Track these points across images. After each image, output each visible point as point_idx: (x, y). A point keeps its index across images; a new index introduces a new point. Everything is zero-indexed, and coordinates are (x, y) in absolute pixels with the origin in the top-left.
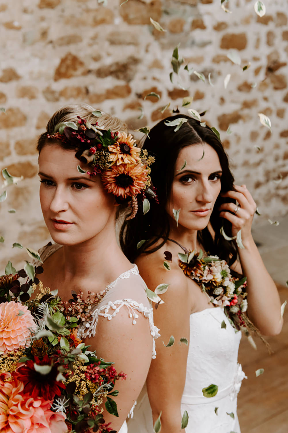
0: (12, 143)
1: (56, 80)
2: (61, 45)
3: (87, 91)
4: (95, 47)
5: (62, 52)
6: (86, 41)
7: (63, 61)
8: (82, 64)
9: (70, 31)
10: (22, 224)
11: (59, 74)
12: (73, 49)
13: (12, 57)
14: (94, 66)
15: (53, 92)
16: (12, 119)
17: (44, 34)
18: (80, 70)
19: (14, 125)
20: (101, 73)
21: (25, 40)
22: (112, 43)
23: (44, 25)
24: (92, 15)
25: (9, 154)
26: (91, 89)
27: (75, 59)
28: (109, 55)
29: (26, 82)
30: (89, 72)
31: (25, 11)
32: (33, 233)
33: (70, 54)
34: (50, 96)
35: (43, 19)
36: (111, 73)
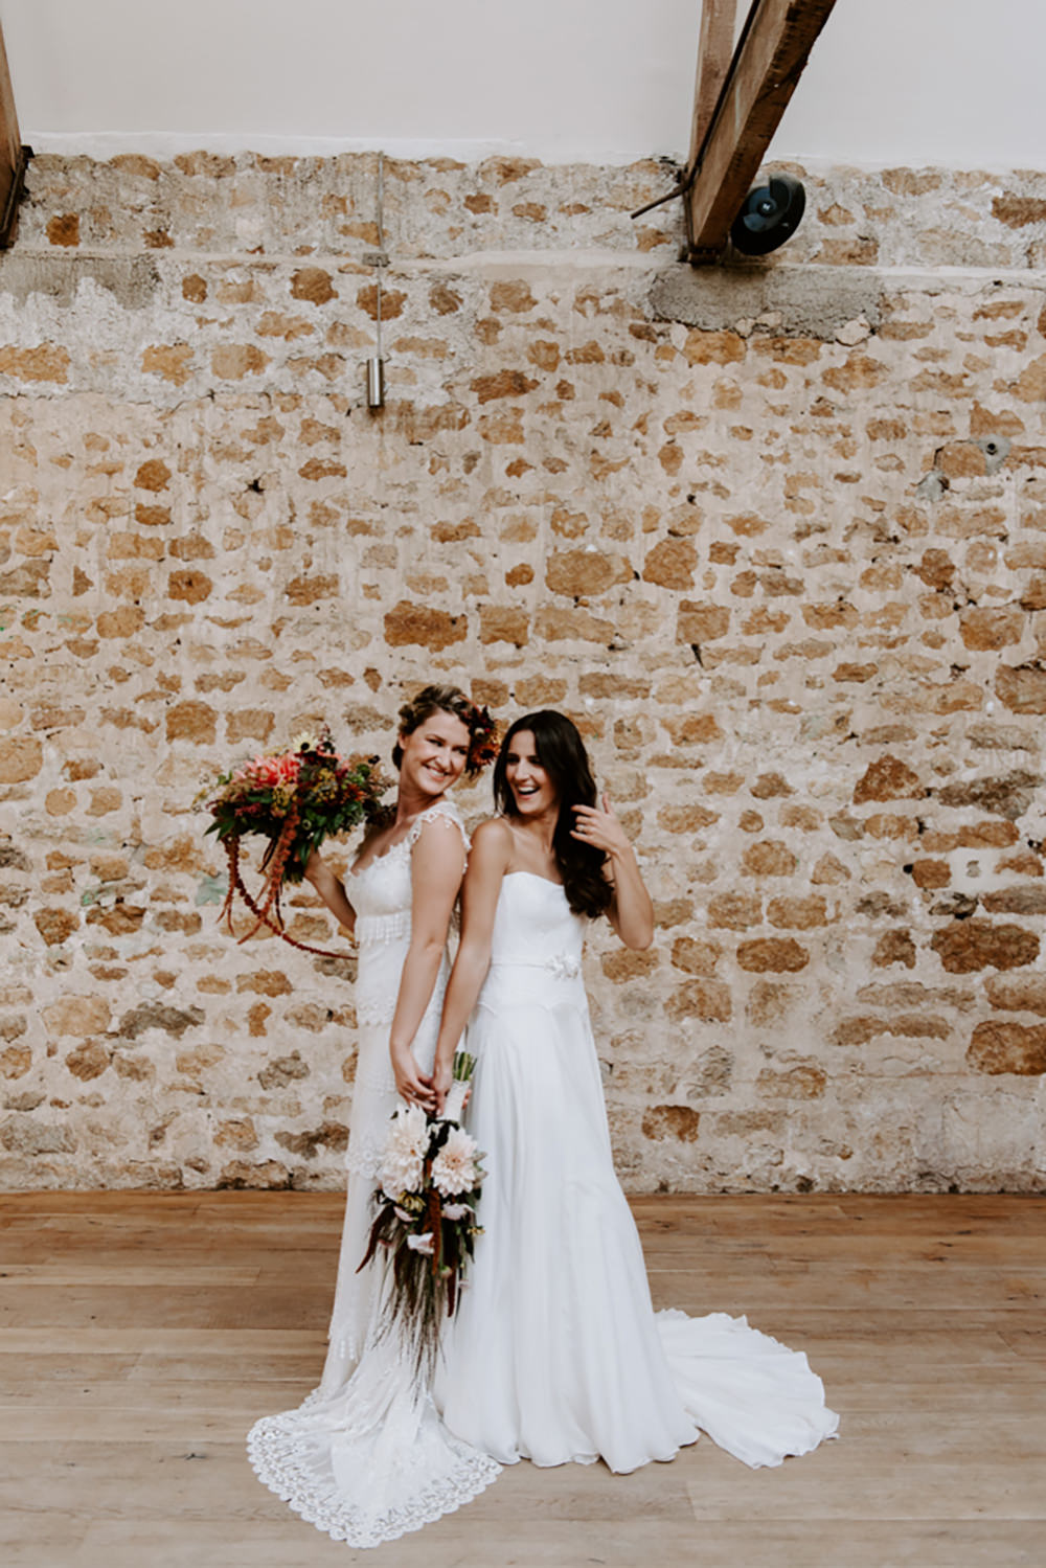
0: (765, 902)
1: (857, 801)
2: (871, 742)
3: (922, 828)
4: (942, 749)
5: (875, 753)
6: (921, 739)
7: (873, 769)
8: (913, 775)
9: (891, 718)
10: (769, 1055)
11: (864, 792)
12: (895, 750)
13: (779, 756)
14: (938, 782)
15: (850, 822)
16: (770, 861)
17: (841, 721)
18: (908, 788)
19: (770, 872)
20: (951, 797)
21: (803, 732)
22: (978, 744)
23: (843, 707)
24: (937, 693)
25: (757, 920)
26: (929, 823)
27: (898, 767)
28: (969, 764)
29: (801, 799)
30: (929, 792)
31: (810, 683)
32: (787, 1078)
33: (889, 758)
34: (843, 828)
35: (841, 697)
36: (975, 798)
